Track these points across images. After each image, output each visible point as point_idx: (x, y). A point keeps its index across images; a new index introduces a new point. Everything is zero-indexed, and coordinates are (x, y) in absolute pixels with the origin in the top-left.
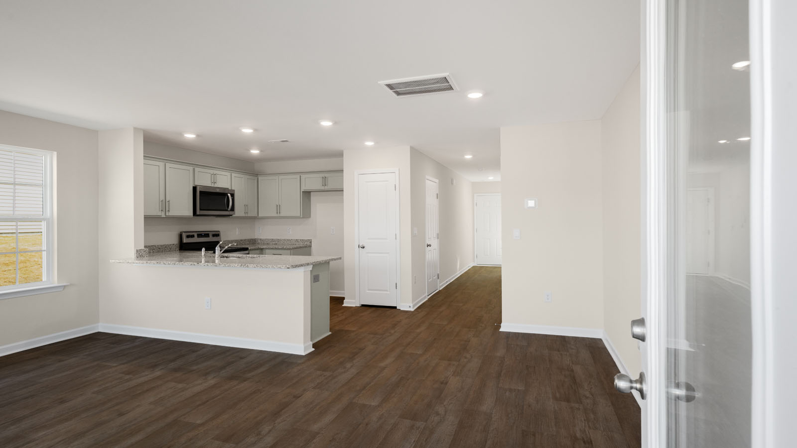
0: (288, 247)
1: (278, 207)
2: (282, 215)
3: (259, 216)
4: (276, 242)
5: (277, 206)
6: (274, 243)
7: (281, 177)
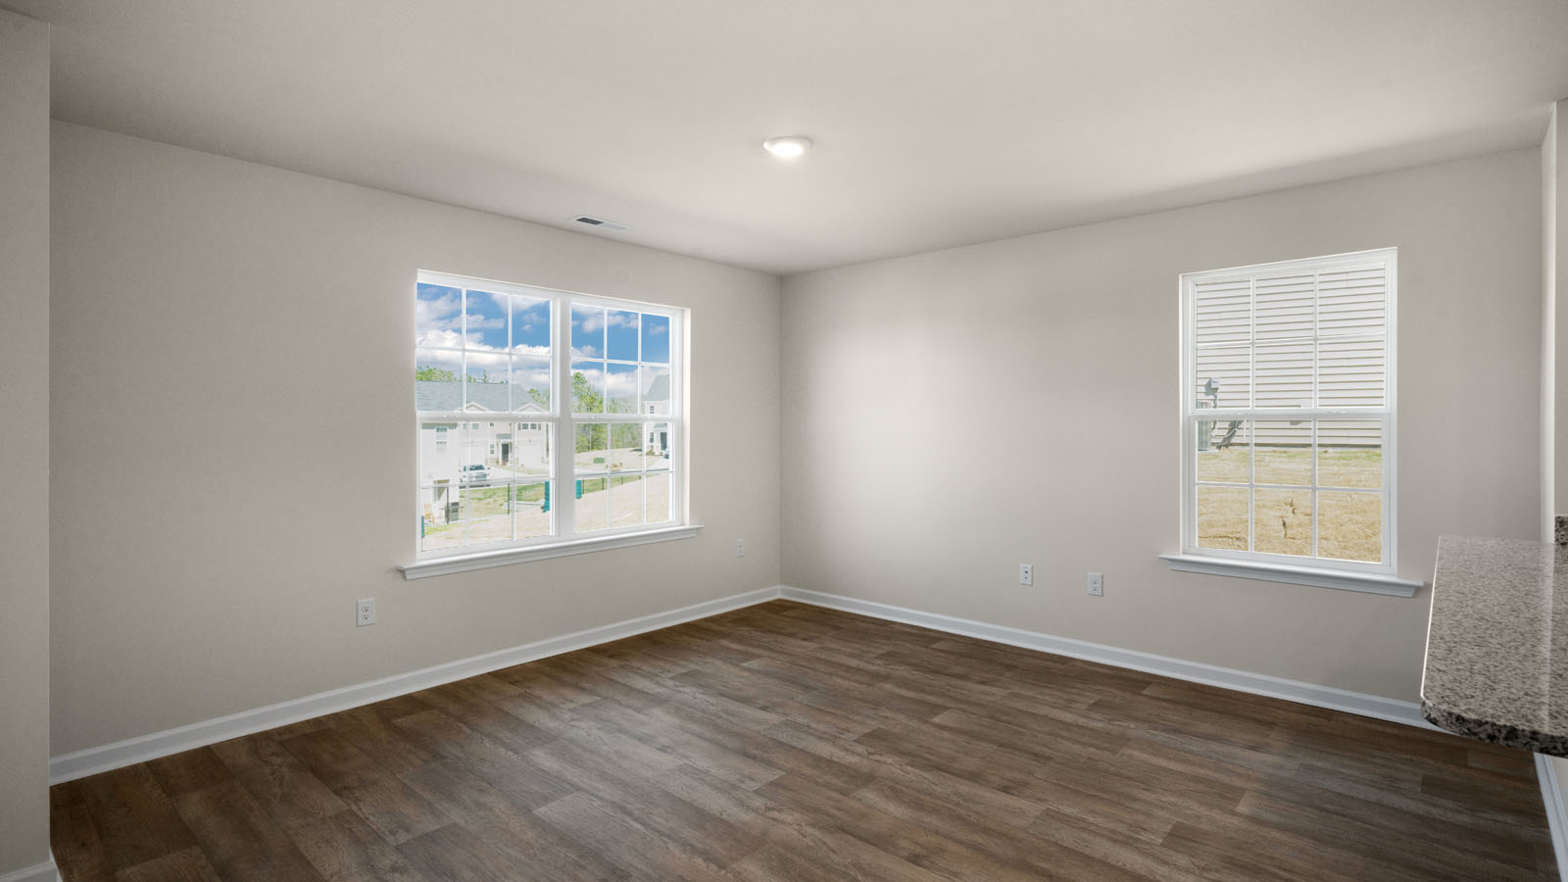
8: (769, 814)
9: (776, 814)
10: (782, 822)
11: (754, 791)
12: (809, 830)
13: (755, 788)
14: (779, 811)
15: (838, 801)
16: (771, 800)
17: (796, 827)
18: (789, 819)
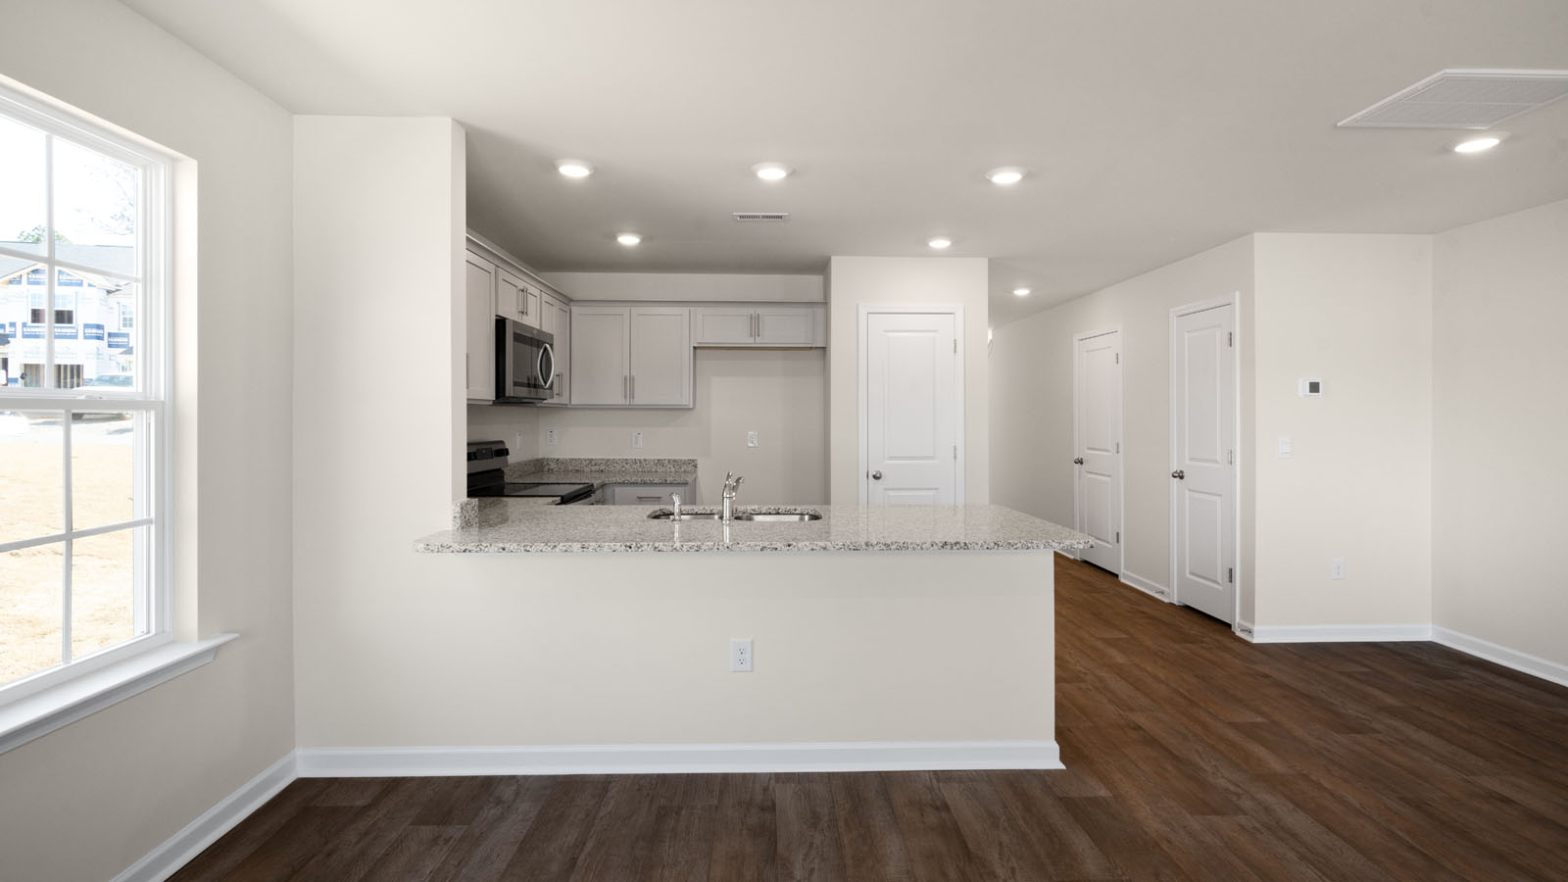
0: (634, 479)
1: (629, 382)
2: (637, 401)
3: (573, 403)
4: (602, 467)
5: (626, 379)
6: (594, 468)
7: (636, 310)
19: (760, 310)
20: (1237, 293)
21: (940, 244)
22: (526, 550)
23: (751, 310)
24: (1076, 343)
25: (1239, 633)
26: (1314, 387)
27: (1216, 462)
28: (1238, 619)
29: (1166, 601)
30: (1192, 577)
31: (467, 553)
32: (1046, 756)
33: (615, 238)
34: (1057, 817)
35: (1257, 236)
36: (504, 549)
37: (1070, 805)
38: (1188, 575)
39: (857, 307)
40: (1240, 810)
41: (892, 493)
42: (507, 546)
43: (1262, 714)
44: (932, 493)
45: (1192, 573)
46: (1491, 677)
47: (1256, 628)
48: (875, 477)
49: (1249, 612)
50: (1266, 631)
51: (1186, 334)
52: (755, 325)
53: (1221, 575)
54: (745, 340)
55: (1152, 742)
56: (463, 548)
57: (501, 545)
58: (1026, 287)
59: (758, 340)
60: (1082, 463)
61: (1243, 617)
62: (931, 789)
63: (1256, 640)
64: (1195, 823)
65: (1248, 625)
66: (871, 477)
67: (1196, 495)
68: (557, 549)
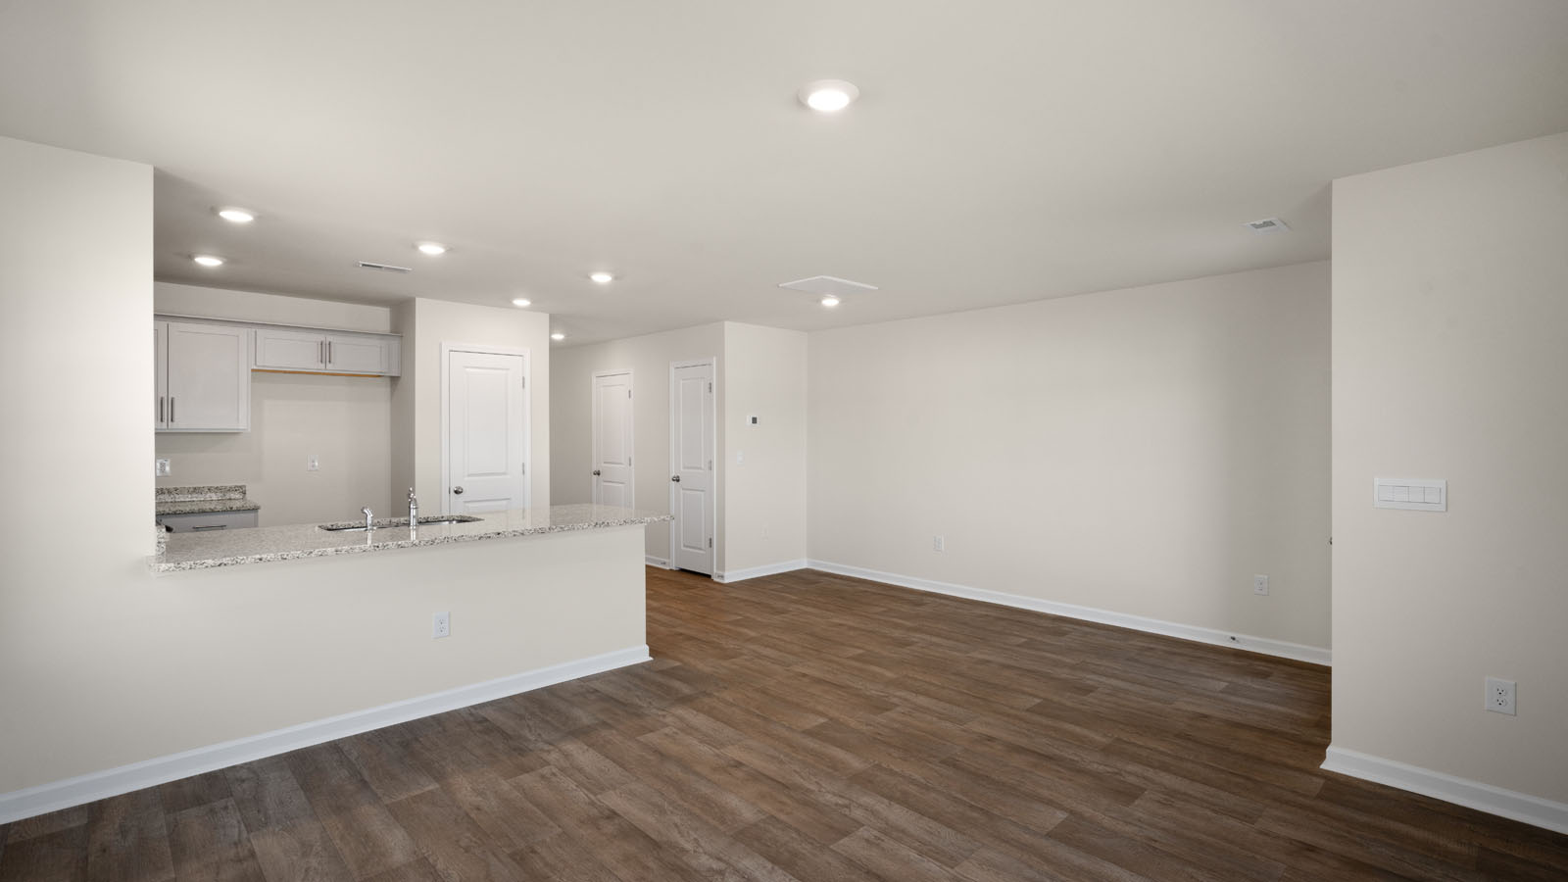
8: (847, 802)
9: (840, 801)
10: (834, 794)
11: (863, 825)
12: (813, 787)
13: (862, 829)
14: (836, 804)
15: (781, 811)
16: (846, 815)
17: (823, 789)
18: (829, 797)
19: (330, 338)
20: (715, 359)
21: (522, 302)
22: (283, 559)
23: (321, 337)
24: (594, 380)
25: (716, 580)
26: (754, 420)
27: (700, 468)
28: (715, 571)
29: (668, 568)
30: (685, 549)
31: (222, 566)
32: (640, 654)
33: (191, 257)
34: (659, 679)
35: (727, 323)
36: (261, 559)
37: (662, 672)
38: (683, 548)
39: (441, 344)
40: (742, 654)
41: (470, 505)
42: (264, 556)
43: (740, 615)
44: (504, 502)
45: (685, 546)
46: (832, 579)
47: (726, 574)
48: (456, 492)
49: (722, 566)
50: (733, 573)
51: (682, 382)
52: (326, 352)
53: (704, 544)
54: (313, 365)
55: (690, 638)
56: (219, 563)
57: (258, 556)
58: (561, 333)
59: (329, 366)
60: (599, 474)
61: (718, 569)
62: (582, 687)
63: (726, 581)
64: (725, 663)
65: (721, 573)
66: (452, 491)
67: (688, 492)
68: (313, 555)
